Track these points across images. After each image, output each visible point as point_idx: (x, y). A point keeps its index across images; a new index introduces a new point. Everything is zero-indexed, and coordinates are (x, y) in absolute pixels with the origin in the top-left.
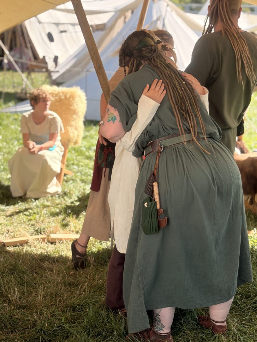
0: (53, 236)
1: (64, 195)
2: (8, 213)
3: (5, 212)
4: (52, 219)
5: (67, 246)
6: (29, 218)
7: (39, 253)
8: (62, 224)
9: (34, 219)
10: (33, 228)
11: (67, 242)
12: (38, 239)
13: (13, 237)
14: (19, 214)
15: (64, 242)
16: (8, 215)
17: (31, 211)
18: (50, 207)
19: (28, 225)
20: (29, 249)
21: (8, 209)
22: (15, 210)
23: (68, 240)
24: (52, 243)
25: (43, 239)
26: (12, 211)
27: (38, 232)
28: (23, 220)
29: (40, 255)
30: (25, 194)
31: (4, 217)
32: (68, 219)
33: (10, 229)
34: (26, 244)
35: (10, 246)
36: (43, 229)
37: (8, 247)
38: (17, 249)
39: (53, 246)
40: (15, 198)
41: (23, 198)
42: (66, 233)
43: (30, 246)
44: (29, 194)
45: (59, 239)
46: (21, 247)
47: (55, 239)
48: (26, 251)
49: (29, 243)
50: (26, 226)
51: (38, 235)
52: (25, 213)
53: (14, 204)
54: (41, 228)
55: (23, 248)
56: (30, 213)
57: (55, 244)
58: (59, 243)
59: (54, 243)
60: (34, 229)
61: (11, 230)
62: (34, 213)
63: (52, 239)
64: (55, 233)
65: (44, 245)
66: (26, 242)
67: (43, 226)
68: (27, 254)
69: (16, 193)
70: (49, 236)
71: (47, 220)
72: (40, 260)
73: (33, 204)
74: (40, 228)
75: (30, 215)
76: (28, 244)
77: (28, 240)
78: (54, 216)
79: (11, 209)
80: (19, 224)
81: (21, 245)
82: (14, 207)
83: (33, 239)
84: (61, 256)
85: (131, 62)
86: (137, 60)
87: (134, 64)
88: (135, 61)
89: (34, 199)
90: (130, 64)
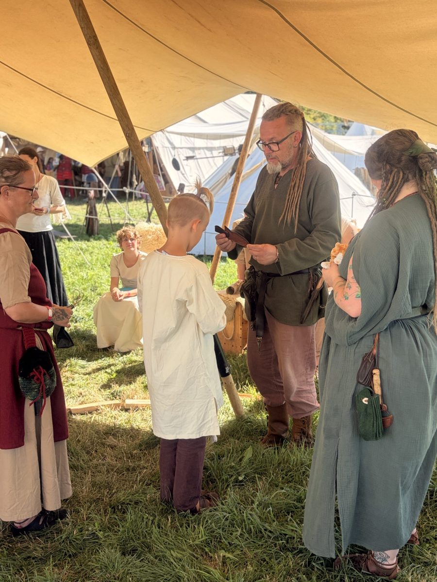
0: (128, 401)
3: (85, 369)
5: (142, 415)
11: (145, 409)
12: (111, 405)
14: (99, 372)
15: (141, 408)
16: (88, 372)
21: (89, 365)
22: (97, 366)
23: (146, 407)
24: (126, 410)
25: (117, 405)
26: (94, 368)
28: (101, 380)
31: (82, 376)
33: (83, 391)
34: (95, 412)
35: (78, 414)
37: (75, 414)
38: (84, 418)
39: (127, 413)
41: (109, 352)
46: (89, 416)
47: (130, 405)
49: (99, 410)
51: (113, 399)
52: (107, 370)
53: (97, 359)
58: (134, 410)
59: (129, 411)
61: (83, 394)
63: (128, 405)
64: (133, 398)
65: (115, 413)
69: (102, 344)
70: (124, 401)
73: (118, 359)
75: (111, 373)
77: (97, 406)
79: (93, 365)
80: (97, 384)
82: (96, 363)
84: (133, 428)
85: (393, 174)
86: (403, 173)
87: (399, 179)
88: (401, 174)
89: (121, 353)
90: (392, 176)
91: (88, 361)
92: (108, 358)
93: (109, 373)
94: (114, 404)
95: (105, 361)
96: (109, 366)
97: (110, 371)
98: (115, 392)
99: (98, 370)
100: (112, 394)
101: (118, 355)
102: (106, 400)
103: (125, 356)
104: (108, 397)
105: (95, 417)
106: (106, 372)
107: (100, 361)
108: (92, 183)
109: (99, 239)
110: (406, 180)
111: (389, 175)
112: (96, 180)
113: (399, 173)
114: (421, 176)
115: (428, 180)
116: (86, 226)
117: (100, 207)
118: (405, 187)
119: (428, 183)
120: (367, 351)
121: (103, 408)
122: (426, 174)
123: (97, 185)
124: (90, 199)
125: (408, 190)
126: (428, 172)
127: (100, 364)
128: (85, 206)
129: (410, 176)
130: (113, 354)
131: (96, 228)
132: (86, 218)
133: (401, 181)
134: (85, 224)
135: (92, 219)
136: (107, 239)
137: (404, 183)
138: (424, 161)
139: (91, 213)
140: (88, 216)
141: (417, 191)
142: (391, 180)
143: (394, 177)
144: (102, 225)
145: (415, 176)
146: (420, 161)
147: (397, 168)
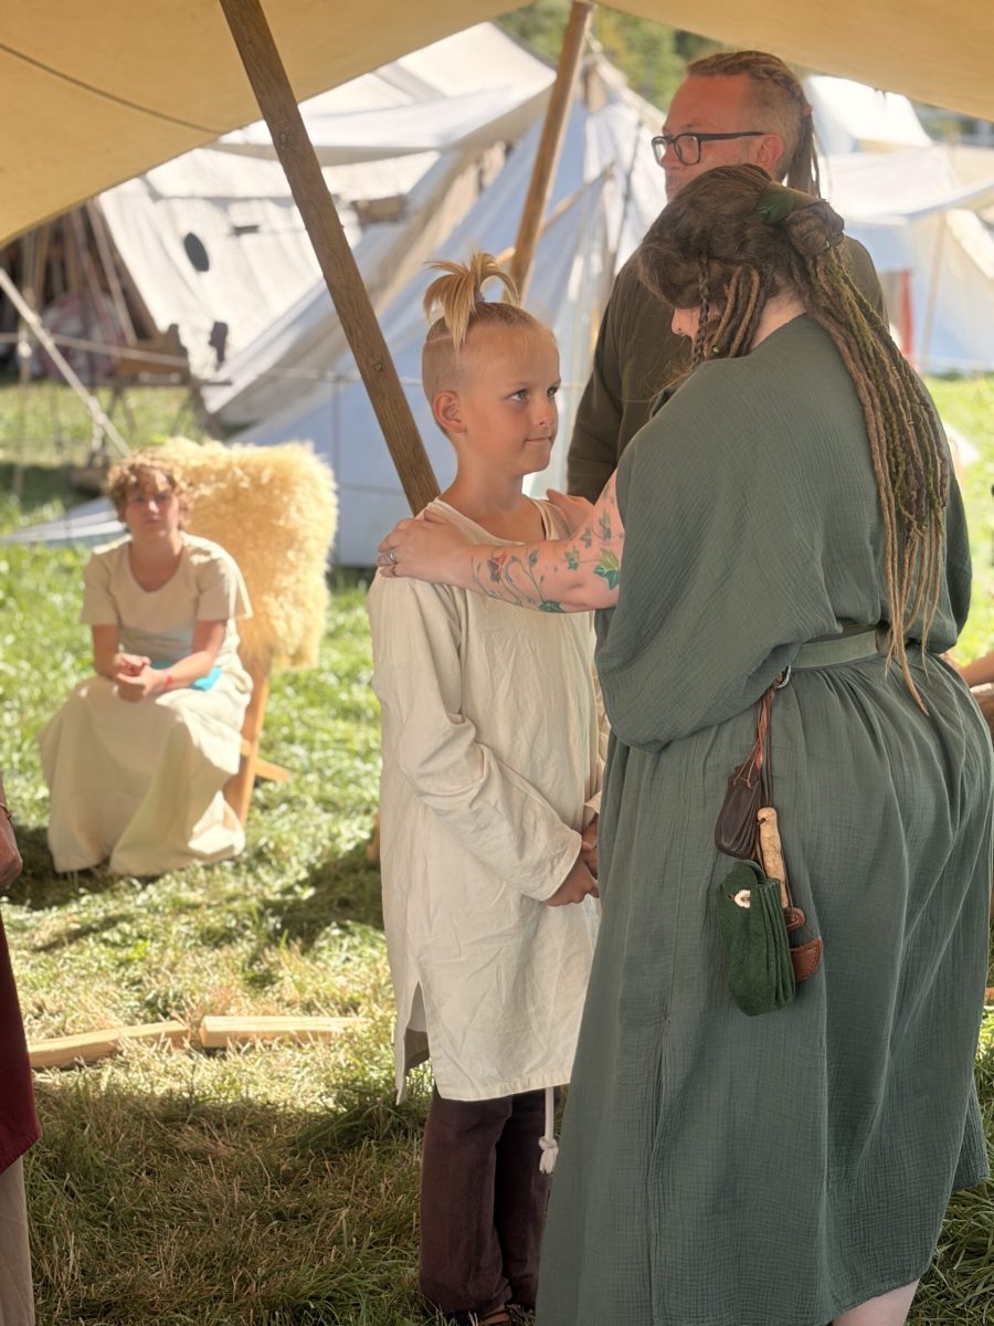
0: (213, 1024)
1: (254, 862)
2: (42, 937)
3: (26, 935)
4: (211, 956)
5: (269, 1064)
6: (122, 954)
7: (159, 1091)
8: (250, 975)
9: (142, 960)
10: (137, 995)
11: (270, 1046)
12: (157, 1037)
13: (60, 1032)
14: (82, 941)
15: (259, 1045)
16: (40, 944)
17: (126, 927)
18: (204, 907)
19: (118, 983)
20: (121, 1076)
21: (39, 920)
22: (67, 924)
23: (273, 1038)
24: (210, 1052)
25: (177, 1038)
26: (56, 929)
27: (157, 1009)
28: (96, 965)
29: (162, 1101)
30: (106, 861)
31: (25, 953)
32: (271, 956)
33: (48, 1000)
34: (108, 1060)
35: (49, 1068)
36: (175, 996)
37: (40, 1070)
38: (73, 1078)
39: (214, 1063)
40: (65, 876)
41: (96, 878)
42: (266, 1013)
43: (126, 1066)
44: (121, 861)
45: (236, 1033)
46: (90, 1072)
47: (222, 1036)
48: (109, 1084)
49: (121, 1054)
50: (111, 988)
51: (158, 1021)
52: (106, 935)
53: (62, 902)
54: (167, 994)
55: (99, 1075)
56: (125, 936)
57: (224, 1057)
58: (239, 1050)
59: (219, 1053)
60: (139, 1000)
61: (50, 1006)
62: (141, 937)
63: (211, 1035)
64: (224, 1014)
65: (179, 1059)
66: (112, 1051)
67: (175, 986)
68: (115, 1098)
69: (70, 855)
70: (198, 1024)
71: (190, 962)
72: (168, 1120)
73: (135, 899)
74: (162, 994)
75: (124, 944)
76: (118, 1057)
77: (116, 1042)
78: (217, 945)
79: (52, 921)
80: (83, 977)
81: (91, 1063)
82: (61, 913)
83: (137, 1039)
84: (249, 1103)
85: (734, 281)
86: (761, 274)
87: (750, 290)
88: (756, 278)
89: (139, 879)
90: (732, 289)
91: (35, 907)
92: (98, 898)
93: (114, 945)
94: (168, 1035)
95: (89, 907)
96: (110, 922)
97: (117, 938)
98: (156, 997)
99: (76, 936)
100: (150, 1005)
101: (132, 885)
102: (131, 1024)
103: (151, 888)
104: (137, 1016)
105: (108, 1075)
106: (105, 941)
107: (74, 908)
110: (770, 291)
111: (726, 287)
113: (750, 275)
114: (806, 274)
115: (821, 277)
118: (772, 307)
119: (825, 285)
120: (738, 759)
122: (815, 266)
125: (779, 315)
126: (819, 258)
127: (76, 918)
129: (779, 279)
130: (113, 883)
133: (758, 295)
137: (766, 298)
138: (804, 227)
141: (804, 311)
142: (731, 299)
143: (737, 289)
145: (791, 274)
146: (795, 230)
147: (740, 263)
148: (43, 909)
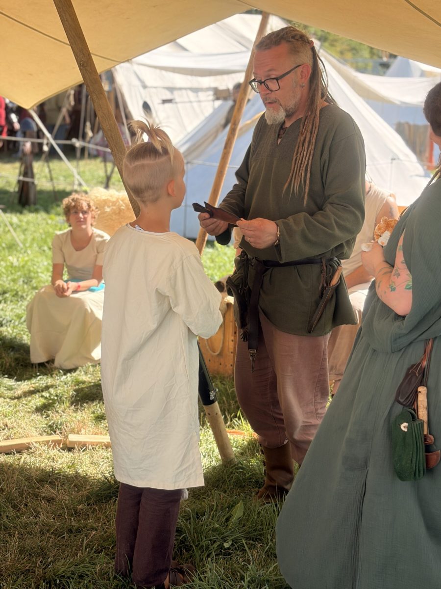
0: (72, 438)
5: (92, 456)
10: (46, 422)
11: (95, 448)
12: (48, 442)
15: (90, 447)
16: (15, 396)
17: (52, 391)
21: (19, 385)
23: (97, 445)
24: (69, 450)
26: (25, 390)
27: (52, 429)
30: (53, 360)
34: (26, 451)
36: (60, 424)
38: (10, 458)
39: (71, 455)
41: (47, 368)
45: (81, 442)
46: (18, 456)
47: (75, 443)
48: (24, 461)
49: (31, 449)
51: (52, 434)
53: (30, 378)
56: (51, 395)
57: (73, 452)
58: (79, 450)
59: (72, 450)
61: (9, 425)
63: (71, 442)
64: (78, 434)
65: (56, 452)
69: (37, 356)
70: (67, 437)
73: (60, 378)
77: (29, 444)
79: (24, 386)
82: (29, 383)
92: (45, 377)
94: (53, 441)
95: (41, 381)
96: (47, 388)
97: (47, 394)
98: (54, 423)
99: (32, 393)
100: (50, 426)
102: (41, 435)
103: (69, 375)
104: (45, 431)
105: (25, 458)
106: (42, 396)
107: (34, 381)
108: (28, 132)
109: (36, 211)
112: (33, 128)
116: (18, 192)
117: (38, 167)
121: (37, 445)
123: (35, 134)
124: (24, 154)
127: (33, 385)
128: (17, 165)
130: (52, 371)
131: (32, 196)
132: (19, 181)
134: (17, 189)
135: (27, 183)
136: (47, 211)
139: (25, 174)
140: (21, 178)
144: (41, 192)
148: (21, 381)
